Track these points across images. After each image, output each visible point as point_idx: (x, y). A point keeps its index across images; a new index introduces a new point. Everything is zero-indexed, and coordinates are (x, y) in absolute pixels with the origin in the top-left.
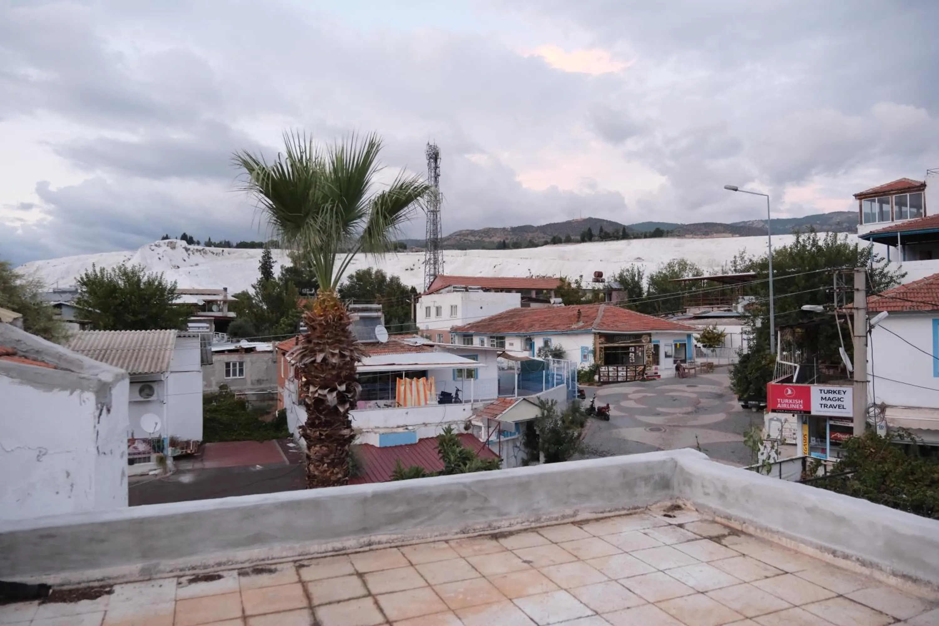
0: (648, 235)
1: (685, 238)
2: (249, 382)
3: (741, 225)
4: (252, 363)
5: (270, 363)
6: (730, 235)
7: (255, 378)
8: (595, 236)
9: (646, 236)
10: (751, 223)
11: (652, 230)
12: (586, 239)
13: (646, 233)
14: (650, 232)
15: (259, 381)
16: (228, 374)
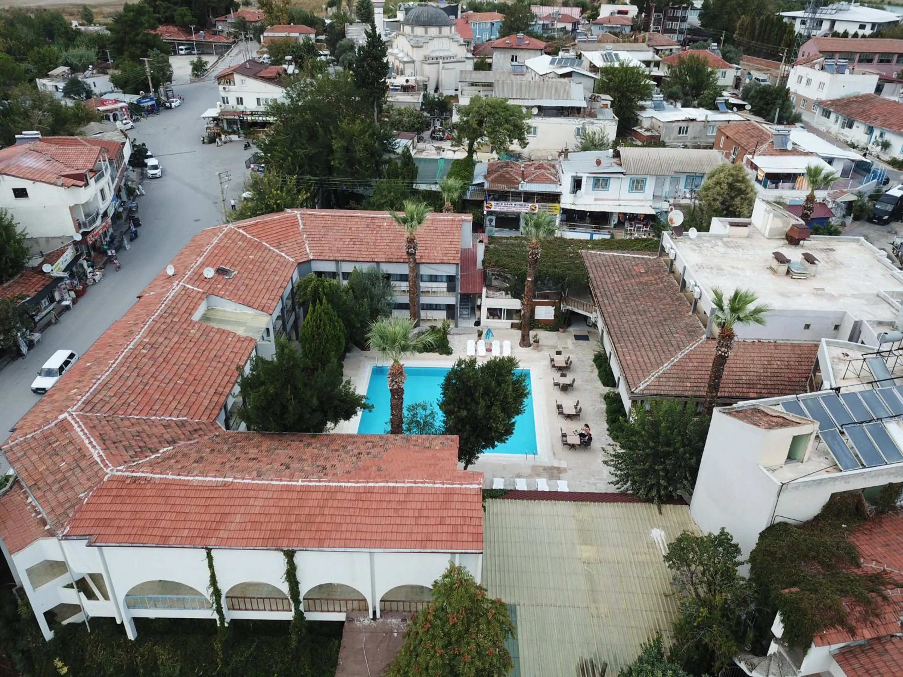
2: (689, 138)
4: (693, 127)
5: (702, 127)
7: (693, 136)
15: (694, 138)
16: (679, 134)
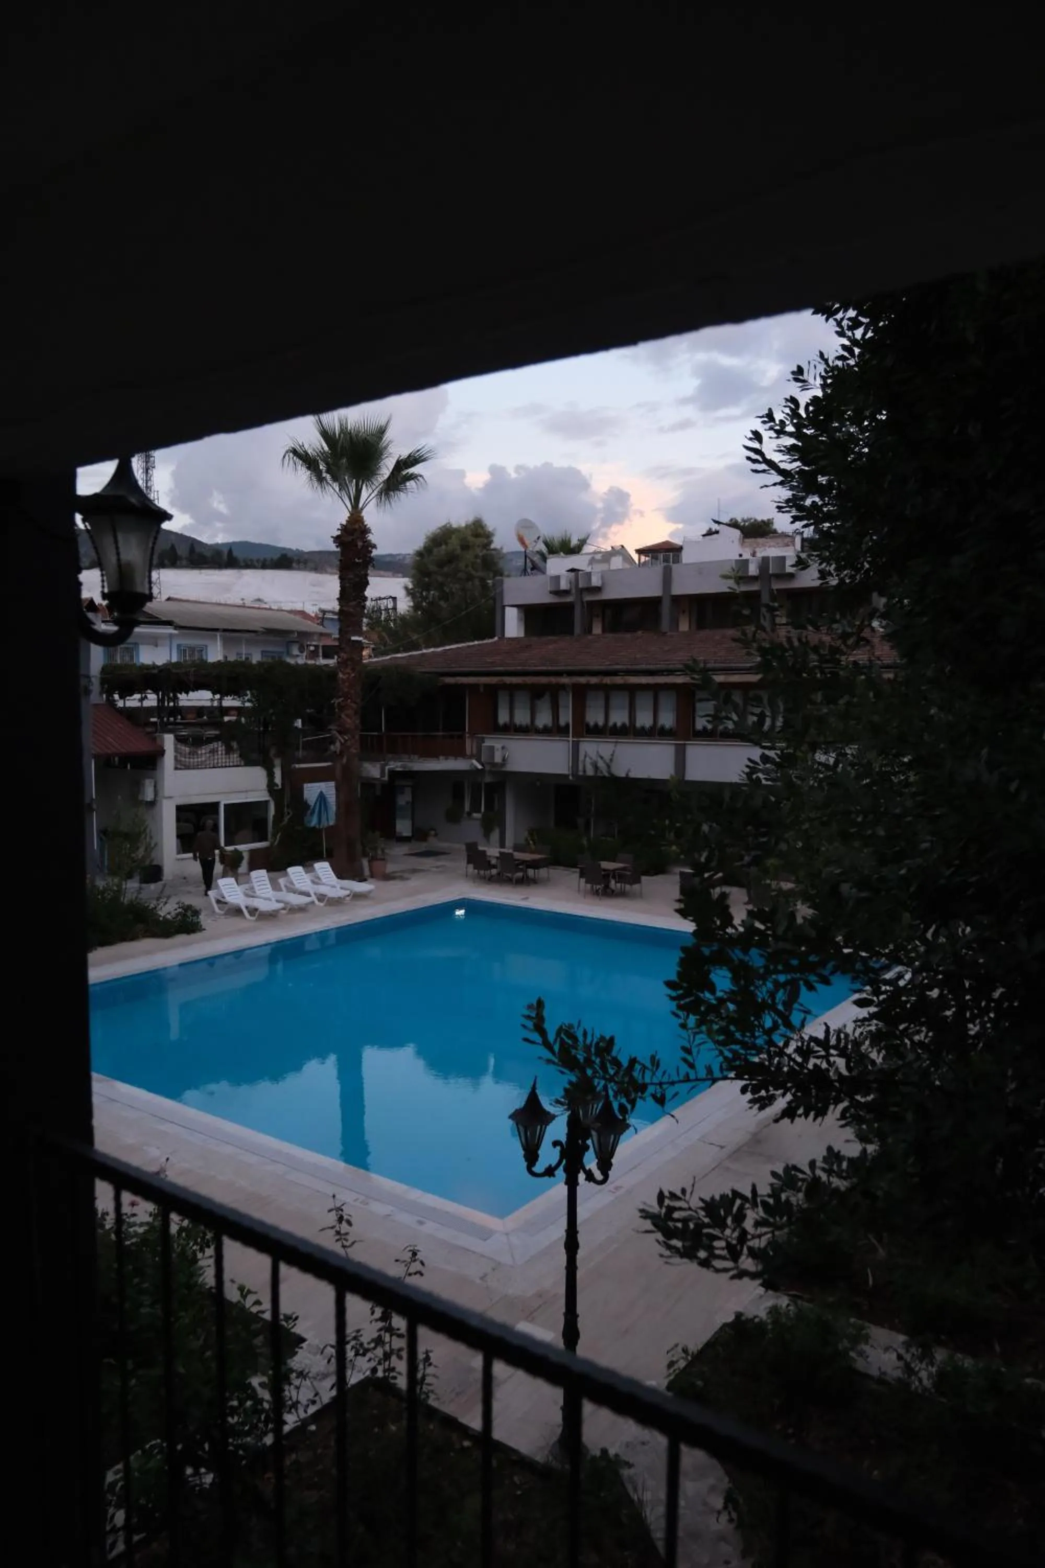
0: (267, 563)
1: (326, 572)
3: (388, 559)
6: (390, 574)
8: (180, 558)
9: (265, 565)
10: (401, 557)
11: (276, 556)
12: (166, 562)
13: (265, 560)
14: (272, 560)
